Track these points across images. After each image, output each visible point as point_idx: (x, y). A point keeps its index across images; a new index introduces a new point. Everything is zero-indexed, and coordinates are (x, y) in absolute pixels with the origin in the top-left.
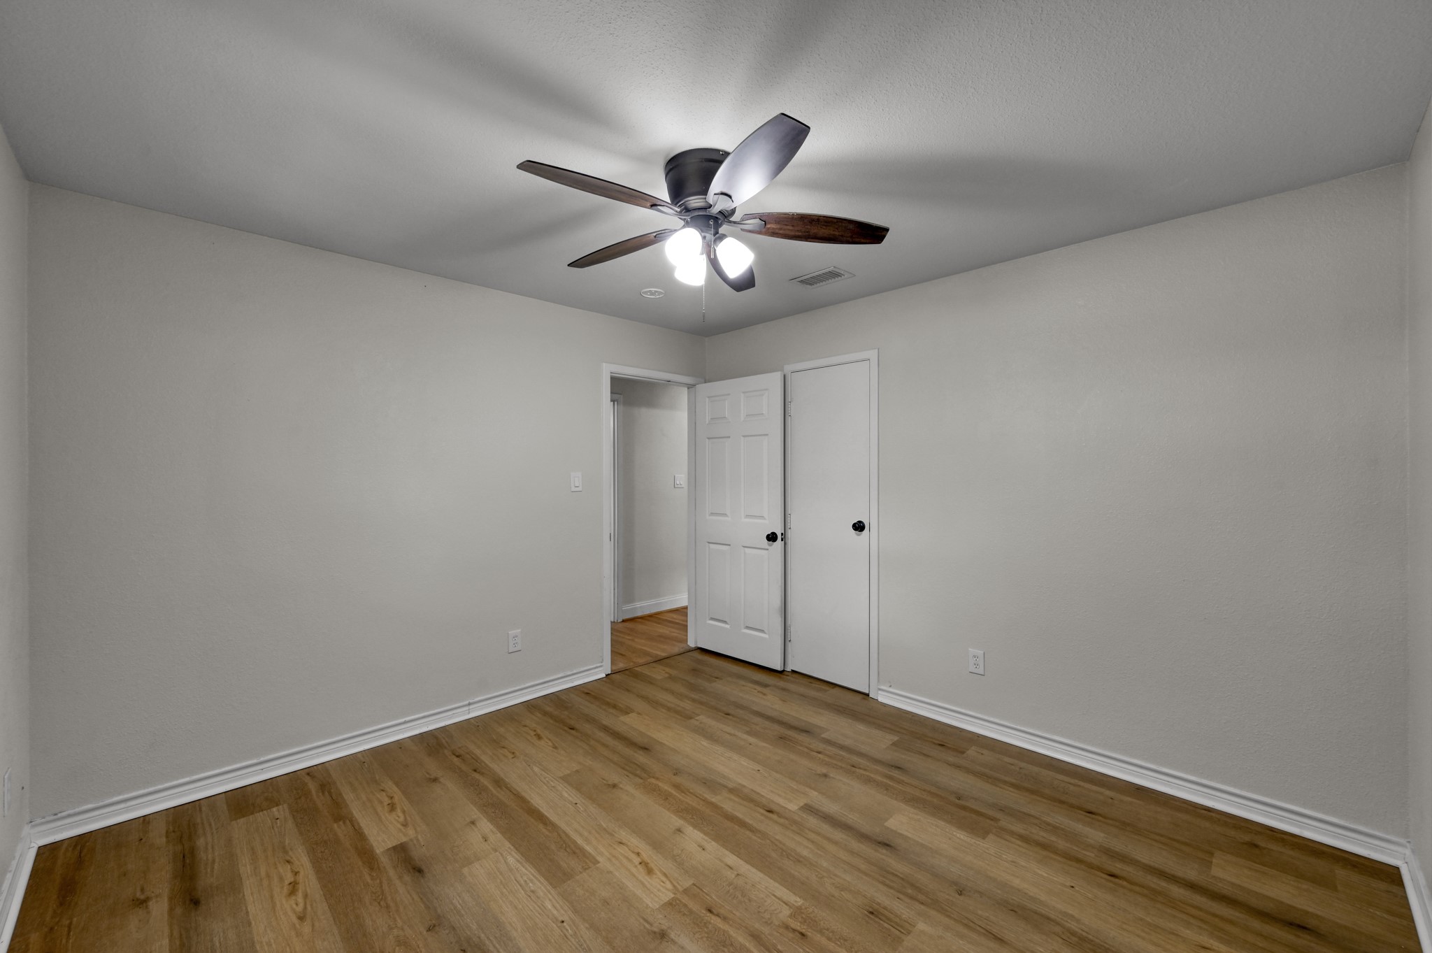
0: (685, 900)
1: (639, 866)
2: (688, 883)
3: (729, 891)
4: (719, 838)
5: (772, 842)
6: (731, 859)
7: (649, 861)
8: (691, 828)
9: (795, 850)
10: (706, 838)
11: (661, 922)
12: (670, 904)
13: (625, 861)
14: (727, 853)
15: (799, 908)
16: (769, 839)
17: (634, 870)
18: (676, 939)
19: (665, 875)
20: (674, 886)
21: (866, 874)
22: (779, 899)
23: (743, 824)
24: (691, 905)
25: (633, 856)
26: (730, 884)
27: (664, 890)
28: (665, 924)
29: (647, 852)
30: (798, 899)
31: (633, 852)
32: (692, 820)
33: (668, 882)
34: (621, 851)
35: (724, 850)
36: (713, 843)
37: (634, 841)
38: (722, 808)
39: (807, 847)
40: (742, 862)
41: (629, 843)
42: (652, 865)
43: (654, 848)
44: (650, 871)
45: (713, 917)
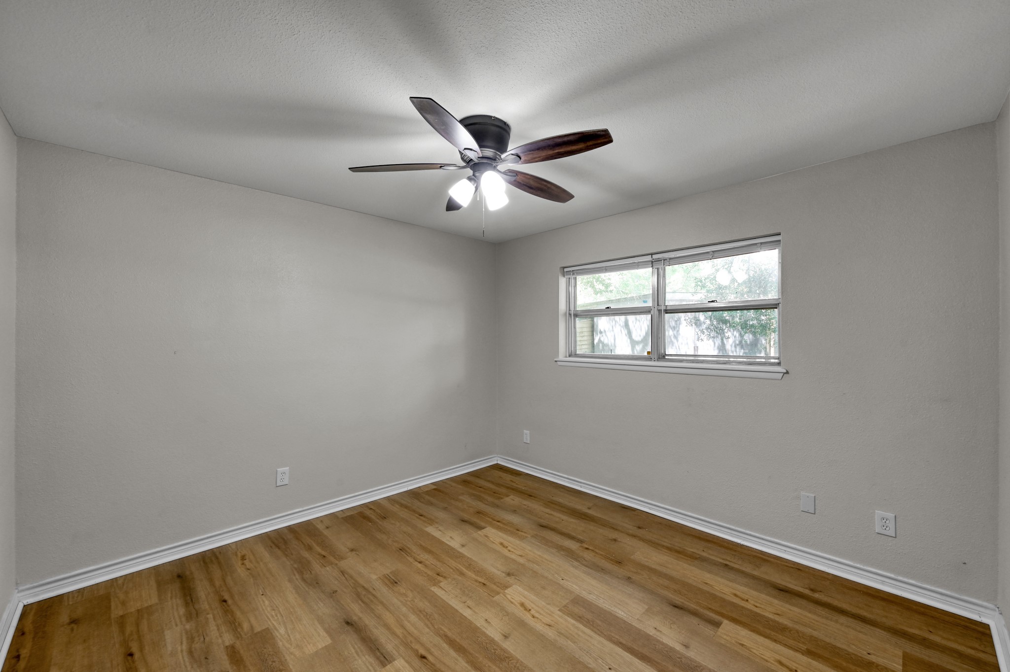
0: (498, 589)
1: (530, 608)
2: (497, 598)
3: (473, 593)
4: (474, 630)
5: (433, 626)
6: (467, 613)
7: (525, 611)
8: (496, 639)
9: (419, 619)
10: (484, 629)
11: (510, 580)
12: (506, 587)
13: (542, 612)
14: (469, 618)
15: (434, 585)
16: (435, 628)
17: (533, 606)
18: (502, 573)
19: (512, 603)
20: (505, 596)
21: (382, 603)
22: (444, 590)
23: (452, 643)
24: (495, 587)
25: (537, 615)
26: (471, 597)
27: (511, 594)
28: (508, 579)
29: (527, 617)
30: (433, 589)
31: (537, 618)
32: (495, 647)
33: (510, 598)
34: (547, 619)
35: (471, 620)
36: (479, 625)
37: (539, 627)
38: (467, 662)
39: (409, 622)
40: (461, 611)
41: (543, 625)
42: (522, 609)
43: (523, 621)
44: (522, 605)
45: (483, 582)
